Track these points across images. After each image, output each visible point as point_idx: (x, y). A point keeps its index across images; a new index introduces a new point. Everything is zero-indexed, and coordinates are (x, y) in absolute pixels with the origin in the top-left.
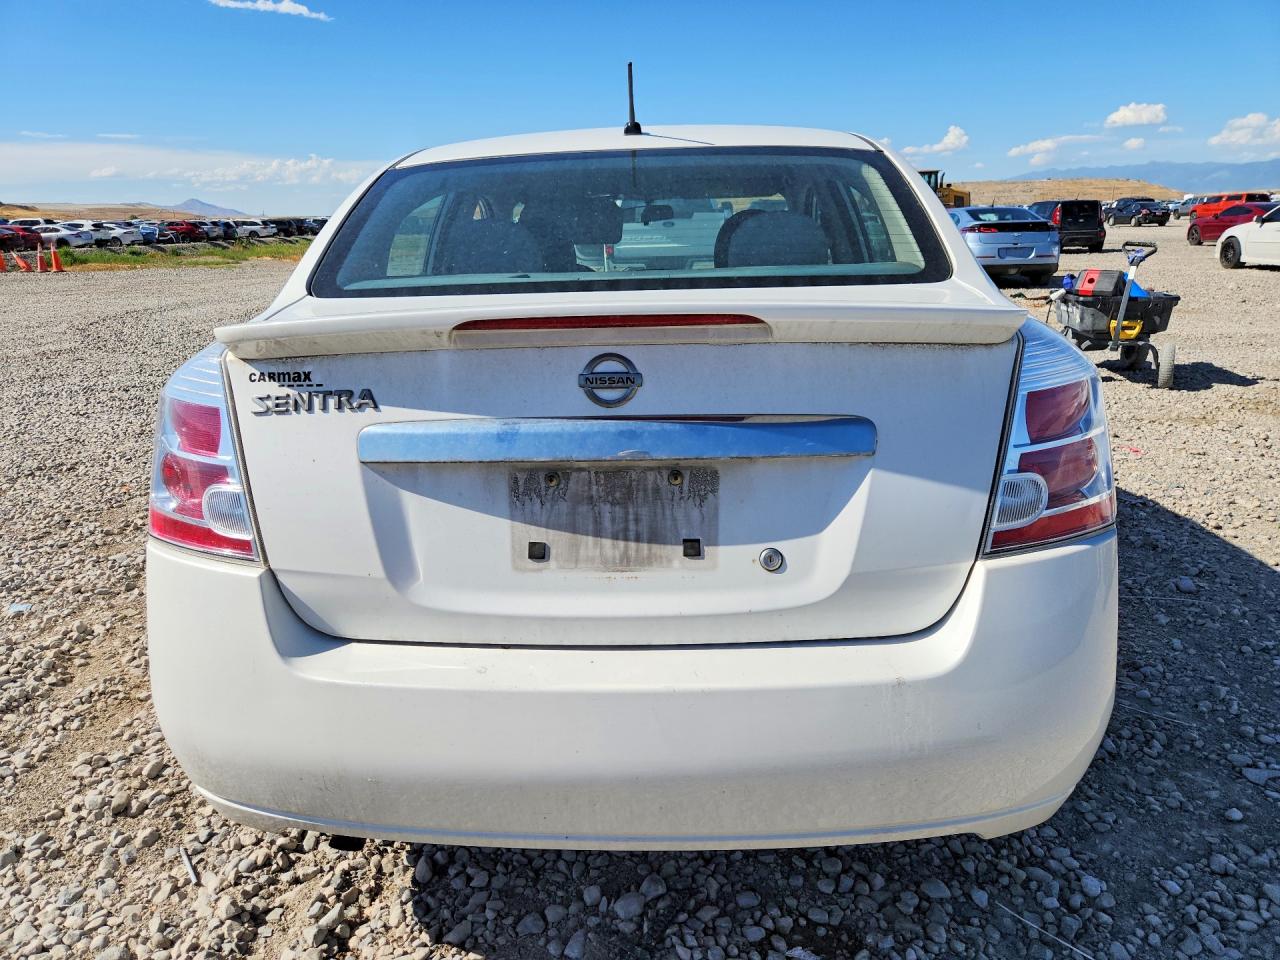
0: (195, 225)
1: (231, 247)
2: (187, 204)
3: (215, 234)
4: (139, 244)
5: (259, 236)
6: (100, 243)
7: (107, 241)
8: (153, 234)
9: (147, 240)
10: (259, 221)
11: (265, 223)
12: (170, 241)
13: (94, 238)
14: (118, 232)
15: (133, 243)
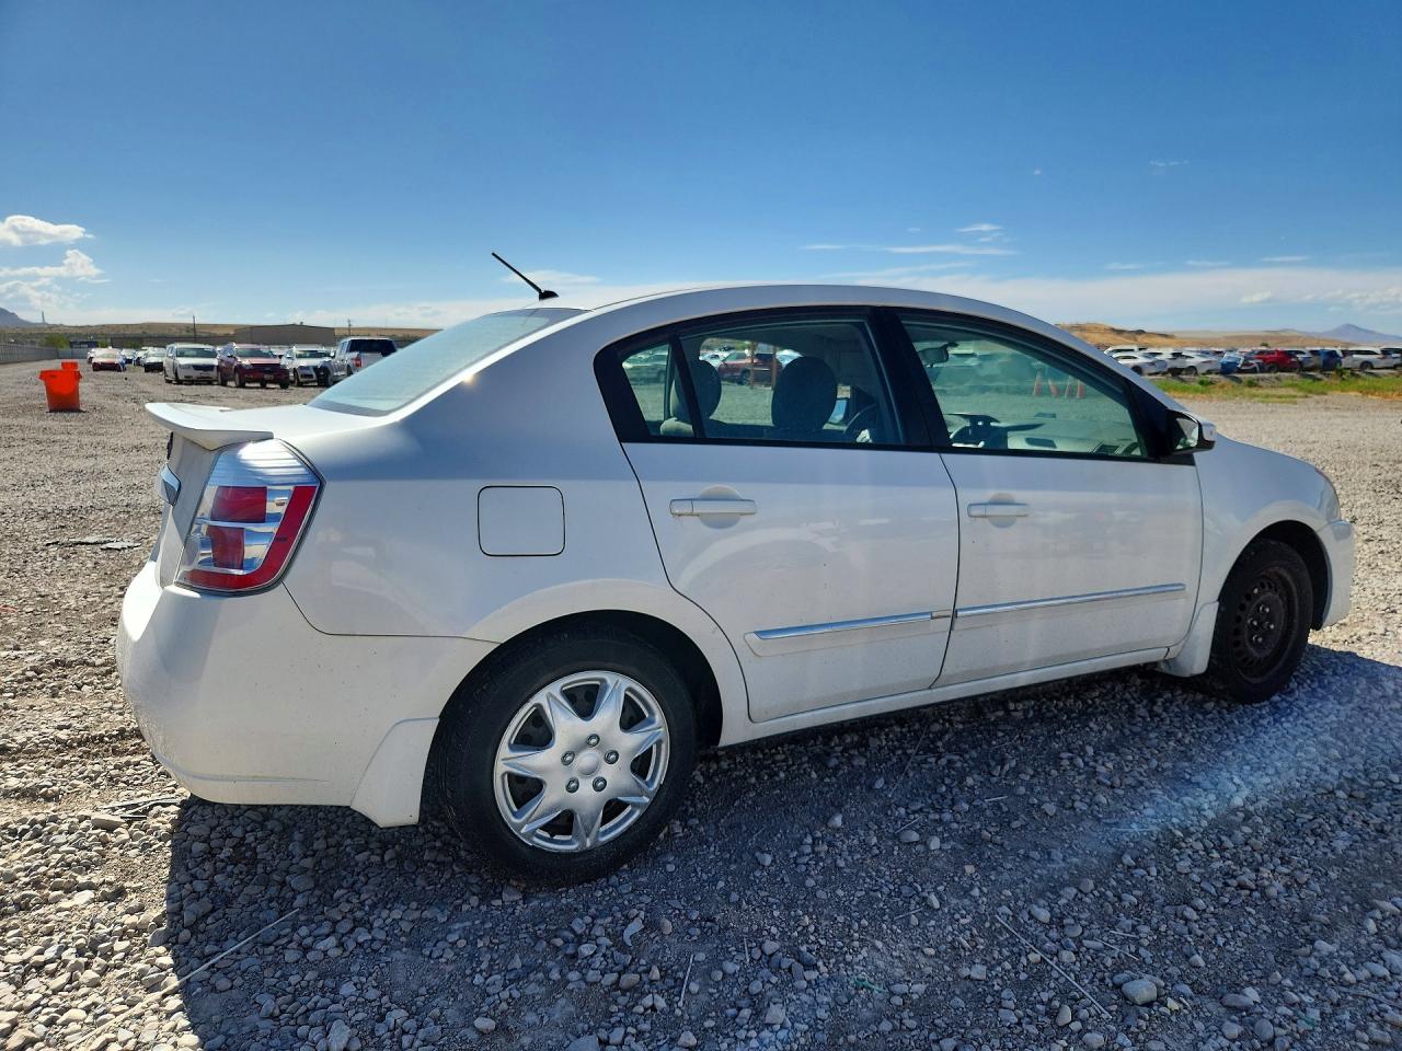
0: (1289, 354)
1: (1326, 379)
2: (1339, 331)
3: (1311, 364)
4: (1217, 374)
5: (1373, 368)
6: (1175, 372)
7: (1182, 369)
8: (1236, 364)
9: (1227, 370)
10: (1377, 350)
11: (1386, 352)
12: (1254, 371)
13: (1169, 367)
14: (1196, 360)
15: (1209, 372)
